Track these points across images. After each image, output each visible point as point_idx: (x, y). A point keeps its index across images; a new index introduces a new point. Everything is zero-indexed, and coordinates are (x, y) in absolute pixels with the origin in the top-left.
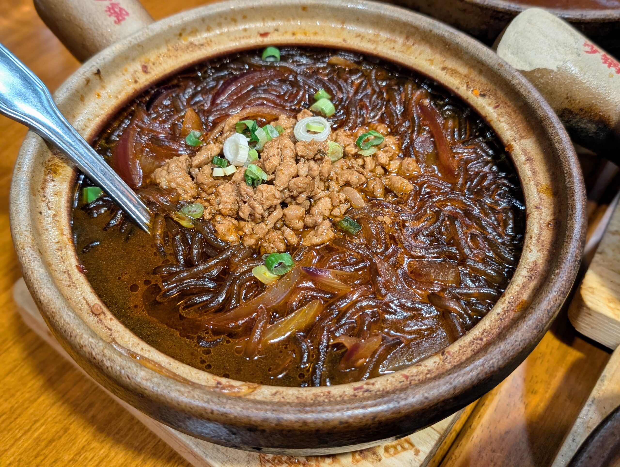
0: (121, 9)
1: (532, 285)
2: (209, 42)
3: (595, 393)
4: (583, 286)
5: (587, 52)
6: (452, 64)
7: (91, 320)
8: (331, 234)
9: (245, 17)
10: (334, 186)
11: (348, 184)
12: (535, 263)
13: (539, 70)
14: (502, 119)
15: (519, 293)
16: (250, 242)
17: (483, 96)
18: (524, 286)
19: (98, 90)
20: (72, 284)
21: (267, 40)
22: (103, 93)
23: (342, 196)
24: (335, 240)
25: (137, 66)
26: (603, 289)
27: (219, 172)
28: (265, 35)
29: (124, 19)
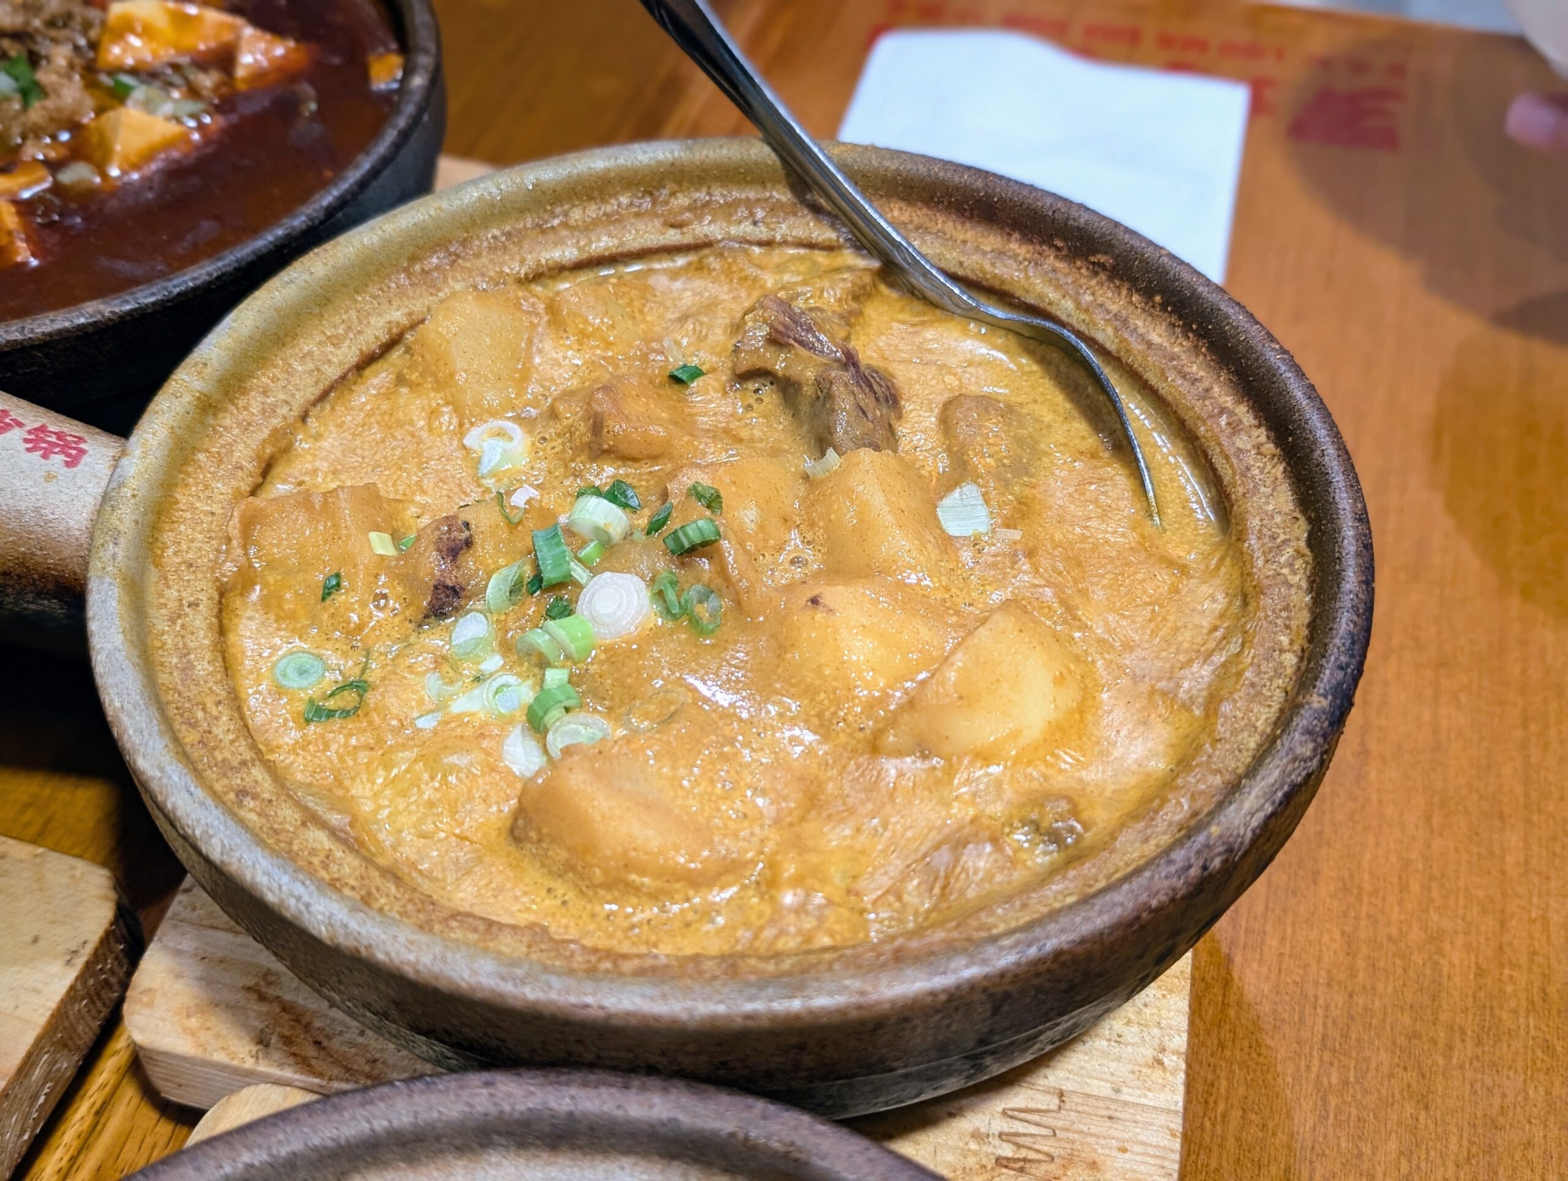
26: (179, 986)
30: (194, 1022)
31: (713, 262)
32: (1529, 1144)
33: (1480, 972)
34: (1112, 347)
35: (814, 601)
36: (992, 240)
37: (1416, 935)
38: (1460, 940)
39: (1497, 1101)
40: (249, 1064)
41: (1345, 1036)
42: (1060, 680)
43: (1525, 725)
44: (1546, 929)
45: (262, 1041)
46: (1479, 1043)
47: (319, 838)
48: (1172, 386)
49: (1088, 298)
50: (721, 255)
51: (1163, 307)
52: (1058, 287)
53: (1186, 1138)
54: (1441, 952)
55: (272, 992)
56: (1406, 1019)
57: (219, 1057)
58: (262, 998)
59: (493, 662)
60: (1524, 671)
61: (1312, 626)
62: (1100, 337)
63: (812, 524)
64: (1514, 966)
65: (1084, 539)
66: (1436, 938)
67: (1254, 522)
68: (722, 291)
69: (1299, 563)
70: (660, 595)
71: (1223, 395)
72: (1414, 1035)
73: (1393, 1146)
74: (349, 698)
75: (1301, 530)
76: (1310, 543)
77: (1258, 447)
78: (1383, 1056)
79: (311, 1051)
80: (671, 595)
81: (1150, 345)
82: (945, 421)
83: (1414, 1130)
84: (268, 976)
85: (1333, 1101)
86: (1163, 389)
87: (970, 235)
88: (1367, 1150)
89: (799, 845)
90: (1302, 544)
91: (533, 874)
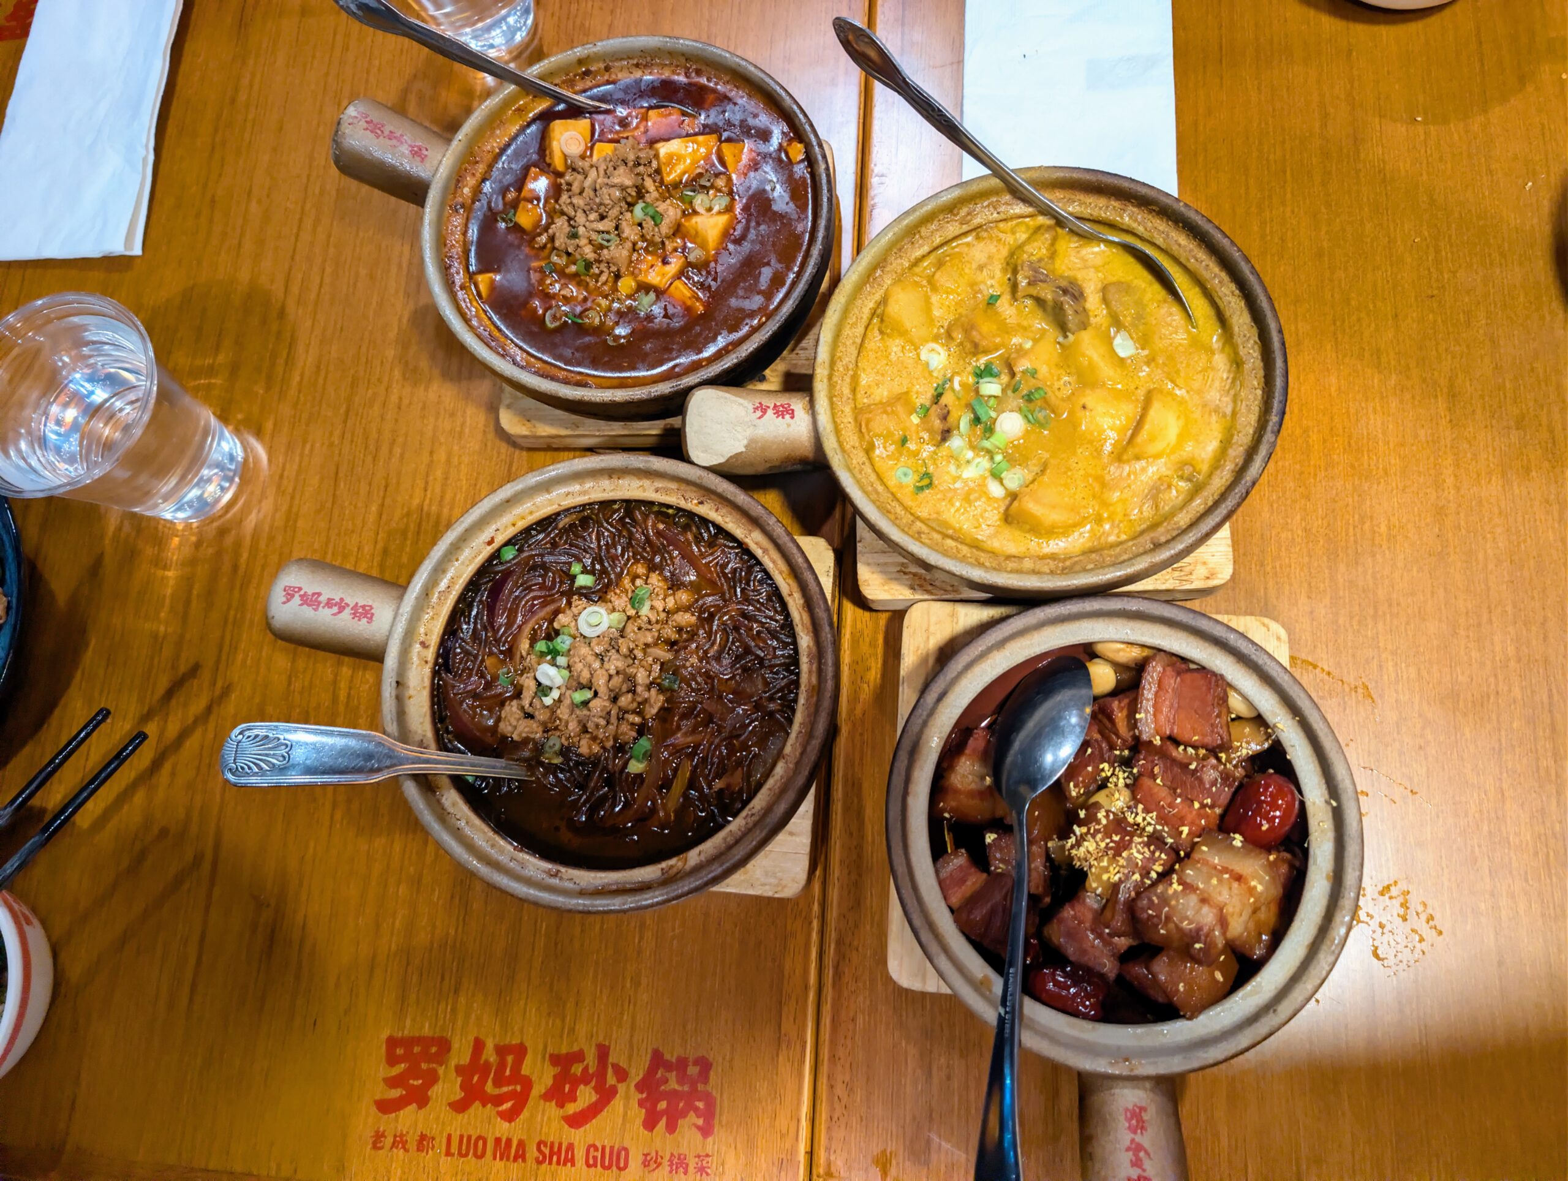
0: (363, 607)
1: (814, 667)
2: (453, 581)
3: (902, 673)
4: (860, 583)
5: (760, 418)
6: (659, 484)
7: (555, 881)
8: (661, 698)
9: (465, 540)
10: (639, 654)
11: (647, 645)
12: (808, 646)
13: (731, 457)
14: (727, 520)
15: (809, 679)
16: (609, 744)
17: (701, 503)
18: (810, 672)
19: (407, 695)
20: (523, 865)
21: (496, 545)
22: (411, 692)
23: (650, 659)
24: (667, 700)
25: (417, 647)
26: (875, 576)
27: (548, 701)
28: (490, 543)
29: (373, 615)
30: (886, 588)
31: (984, 234)
32: (1347, 505)
33: (1325, 441)
34: (1163, 246)
35: (1084, 407)
36: (1102, 201)
37: (1298, 431)
38: (1316, 430)
39: (1334, 492)
40: (912, 597)
41: (1276, 479)
42: (1179, 417)
43: (1334, 324)
44: (1349, 416)
45: (912, 588)
46: (1326, 470)
47: (950, 543)
48: (1192, 264)
49: (1150, 225)
50: (986, 230)
51: (1183, 228)
52: (1136, 220)
53: (1233, 546)
54: (1308, 436)
55: (907, 570)
56: (1298, 467)
57: (901, 597)
58: (905, 573)
59: (970, 454)
60: (1332, 296)
61: (1265, 377)
62: (1158, 242)
63: (1069, 366)
64: (1337, 436)
65: (1171, 345)
66: (1306, 431)
67: (1236, 329)
68: (992, 248)
69: (1256, 347)
70: (1026, 417)
71: (1216, 269)
72: (1301, 473)
73: (1298, 517)
74: (926, 482)
75: (1255, 331)
76: (1260, 338)
77: (1232, 293)
78: (1292, 484)
79: (930, 588)
80: (1030, 417)
81: (1180, 245)
82: (1105, 300)
83: (1305, 510)
84: (903, 564)
85: (1275, 506)
86: (1188, 265)
87: (1091, 200)
88: (1289, 521)
89: (1105, 504)
90: (1257, 339)
91: (1017, 533)
